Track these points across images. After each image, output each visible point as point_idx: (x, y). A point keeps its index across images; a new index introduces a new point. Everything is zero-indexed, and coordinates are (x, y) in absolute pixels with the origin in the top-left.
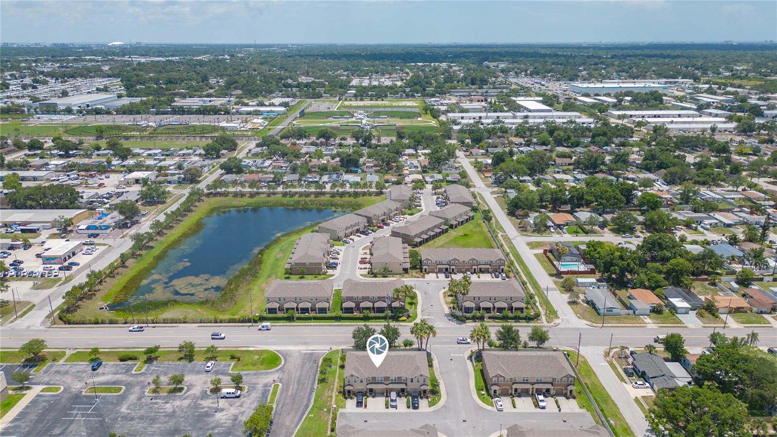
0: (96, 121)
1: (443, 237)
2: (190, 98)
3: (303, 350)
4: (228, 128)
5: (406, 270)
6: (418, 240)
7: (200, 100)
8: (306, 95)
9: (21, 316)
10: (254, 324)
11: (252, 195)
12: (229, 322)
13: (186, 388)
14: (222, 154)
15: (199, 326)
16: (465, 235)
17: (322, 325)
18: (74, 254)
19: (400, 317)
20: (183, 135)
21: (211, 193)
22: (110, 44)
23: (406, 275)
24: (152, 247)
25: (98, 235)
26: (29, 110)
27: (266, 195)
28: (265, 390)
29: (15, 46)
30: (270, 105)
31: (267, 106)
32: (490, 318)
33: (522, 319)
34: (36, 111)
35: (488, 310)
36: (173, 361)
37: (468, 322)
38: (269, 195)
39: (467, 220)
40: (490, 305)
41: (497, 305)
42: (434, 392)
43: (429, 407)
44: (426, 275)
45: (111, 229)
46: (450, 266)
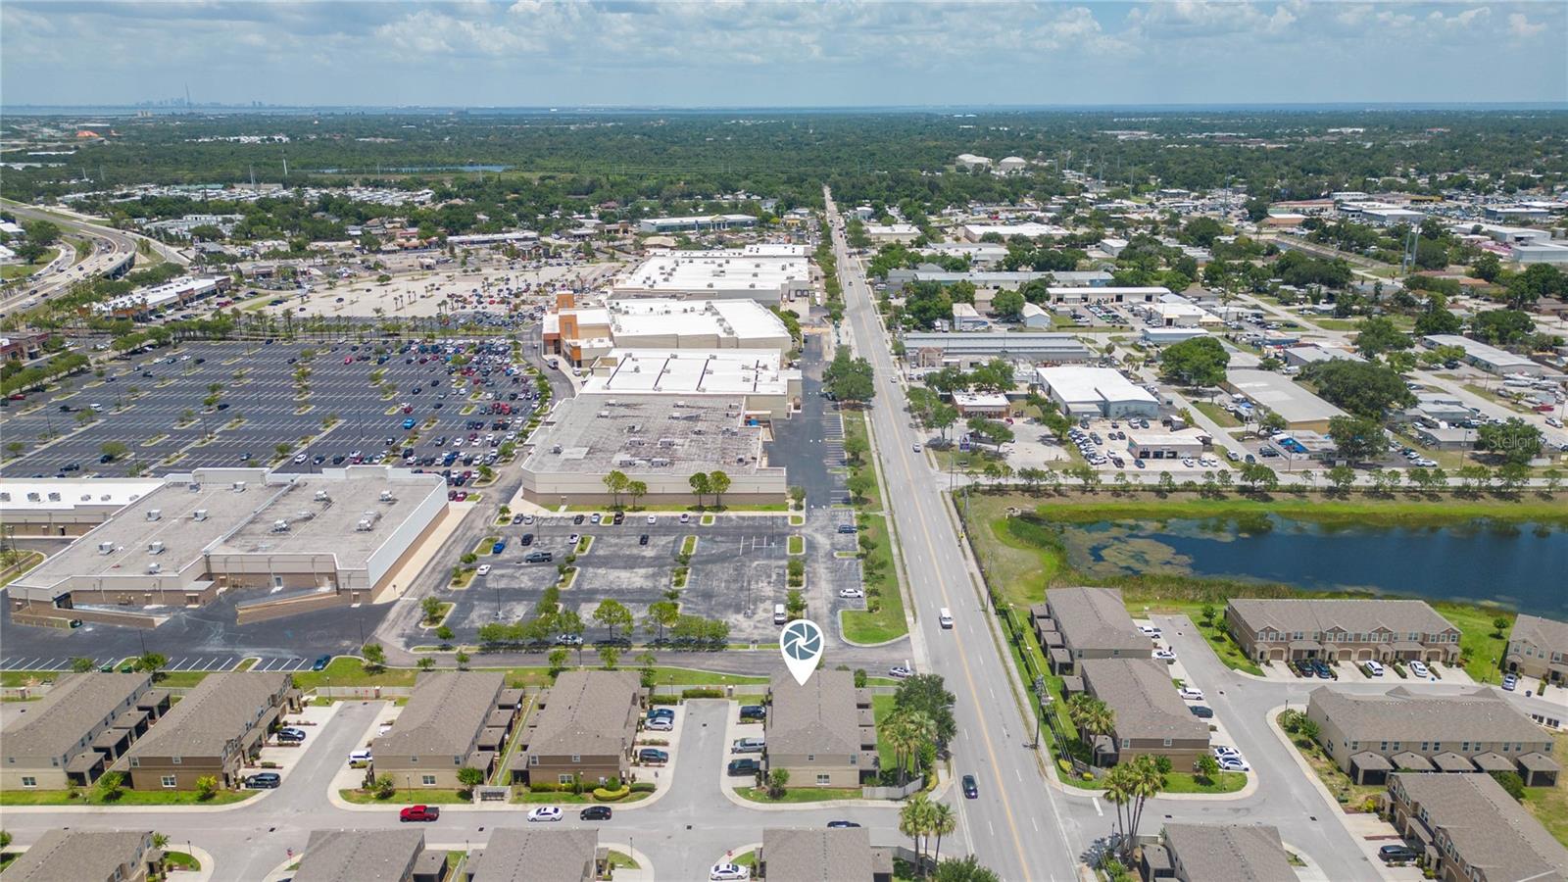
18: (1174, 455)
24: (1270, 500)
25: (1274, 454)
42: (777, 794)
43: (734, 789)
44: (1375, 816)
45: (1305, 456)
46: (1431, 844)
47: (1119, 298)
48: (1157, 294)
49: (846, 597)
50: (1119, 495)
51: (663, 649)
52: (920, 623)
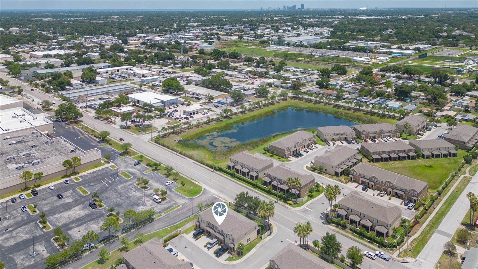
0: (295, 51)
1: (406, 163)
2: (361, 41)
3: (216, 195)
4: (358, 61)
5: (336, 174)
6: (375, 156)
7: (363, 43)
8: (444, 44)
9: (147, 134)
10: (214, 171)
11: (316, 102)
12: (207, 166)
13: (149, 188)
14: (332, 76)
15: (194, 163)
16: (430, 166)
17: (243, 186)
18: (197, 113)
19: (289, 200)
20: (326, 63)
21: (295, 97)
22: (360, 9)
23: (335, 177)
24: (231, 118)
25: (218, 106)
26: (272, 43)
27: (324, 104)
28: (172, 205)
29: (311, 10)
30: (406, 49)
31: (404, 49)
32: (351, 230)
33: (376, 242)
34: (274, 43)
35: (352, 222)
36: (162, 174)
37: (332, 225)
38: (325, 104)
39: (445, 156)
40: (357, 219)
41: (363, 222)
42: (240, 254)
43: (225, 260)
44: (350, 182)
45: (226, 105)
46: (370, 182)
47: (118, 71)
48: (129, 68)
49: (169, 185)
50: (198, 127)
51: (132, 231)
52: (200, 182)
